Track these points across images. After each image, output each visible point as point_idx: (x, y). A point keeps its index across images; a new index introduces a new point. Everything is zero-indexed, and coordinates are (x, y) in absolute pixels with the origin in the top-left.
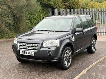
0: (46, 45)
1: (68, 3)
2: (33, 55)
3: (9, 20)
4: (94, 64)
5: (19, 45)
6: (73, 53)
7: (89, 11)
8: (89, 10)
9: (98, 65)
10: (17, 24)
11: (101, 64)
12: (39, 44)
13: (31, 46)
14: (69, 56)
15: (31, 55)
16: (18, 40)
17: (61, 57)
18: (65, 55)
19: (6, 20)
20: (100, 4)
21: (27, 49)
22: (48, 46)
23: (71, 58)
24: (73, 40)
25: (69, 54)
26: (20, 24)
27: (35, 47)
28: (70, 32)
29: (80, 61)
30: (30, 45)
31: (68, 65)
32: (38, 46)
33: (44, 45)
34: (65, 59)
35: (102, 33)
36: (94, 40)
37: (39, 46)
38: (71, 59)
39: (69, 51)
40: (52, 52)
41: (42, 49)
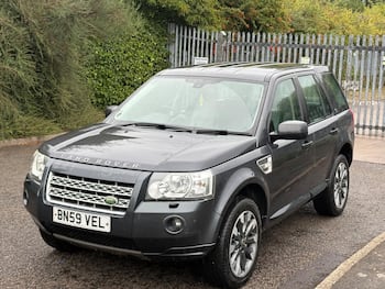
0: (162, 190)
1: (243, 6)
2: (107, 229)
3: (18, 67)
4: (343, 267)
5: (53, 185)
6: (262, 223)
7: (319, 42)
8: (319, 39)
9: (361, 275)
10: (47, 85)
11: (371, 267)
12: (132, 185)
13: (99, 194)
14: (250, 235)
15: (98, 229)
16: (48, 165)
17: (218, 241)
18: (235, 231)
19: (7, 67)
20: (357, 14)
21: (81, 203)
22: (168, 195)
23: (256, 240)
24: (267, 169)
25: (249, 228)
26: (58, 82)
27: (115, 199)
28: (256, 138)
29: (288, 250)
30: (97, 187)
31: (243, 268)
32: (126, 194)
33: (153, 191)
34: (232, 248)
35: (364, 127)
36: (341, 166)
37: (134, 192)
38: (254, 247)
39: (250, 213)
40: (181, 221)
41: (144, 208)
